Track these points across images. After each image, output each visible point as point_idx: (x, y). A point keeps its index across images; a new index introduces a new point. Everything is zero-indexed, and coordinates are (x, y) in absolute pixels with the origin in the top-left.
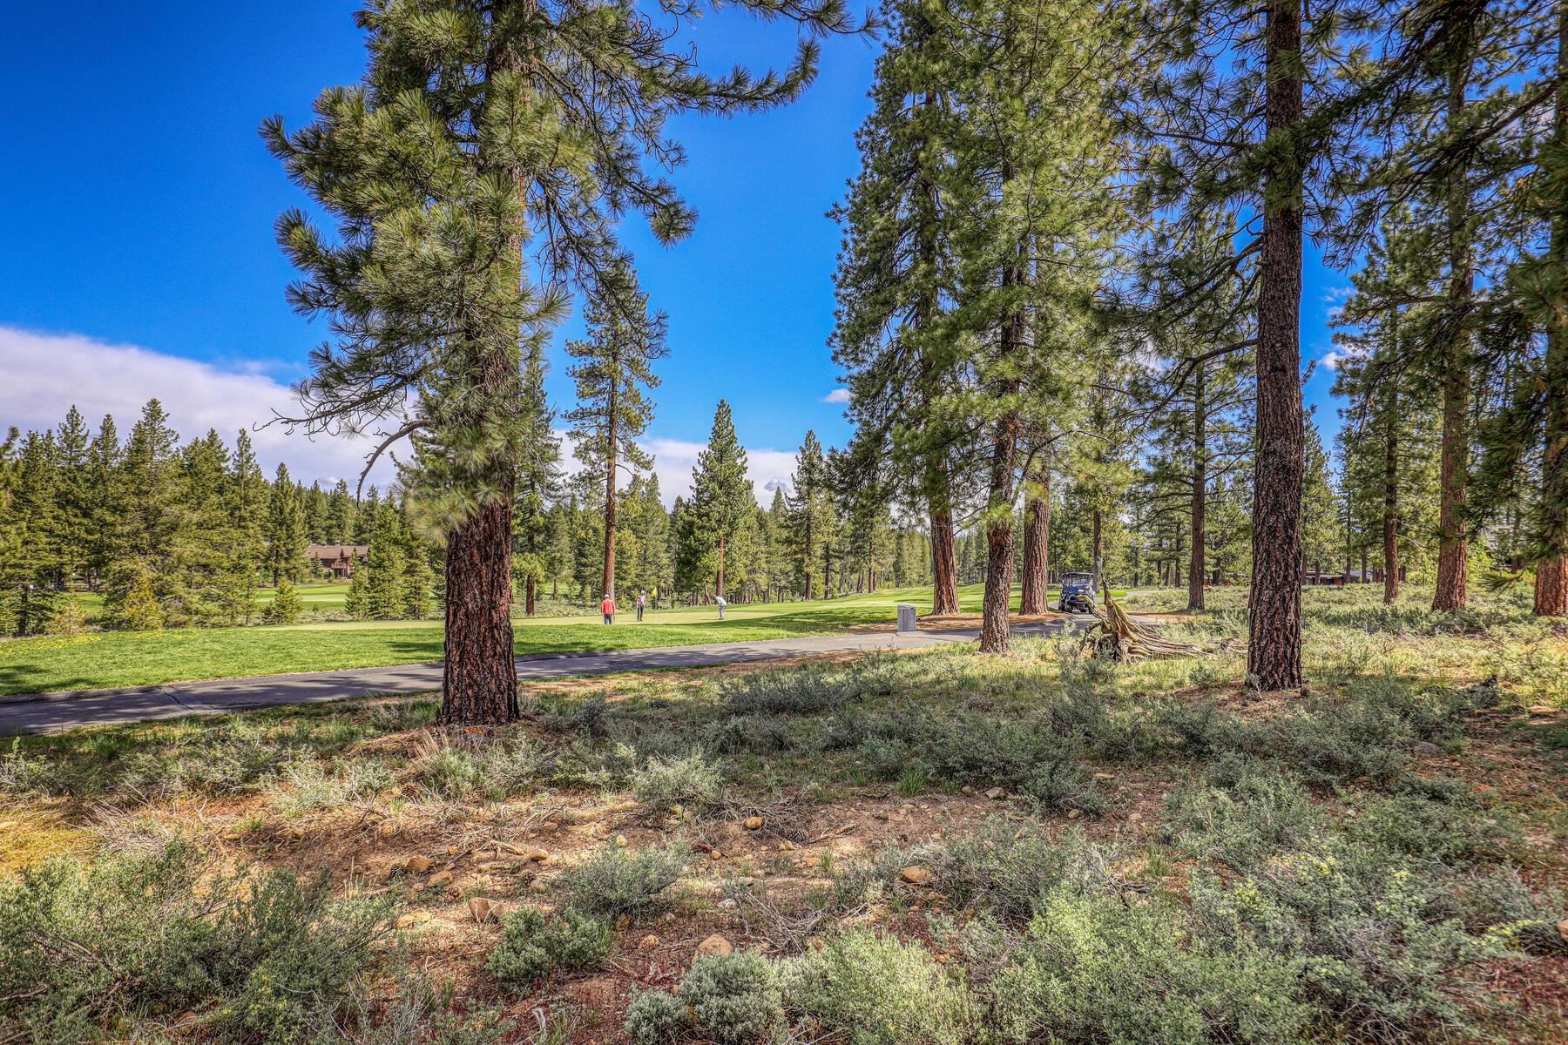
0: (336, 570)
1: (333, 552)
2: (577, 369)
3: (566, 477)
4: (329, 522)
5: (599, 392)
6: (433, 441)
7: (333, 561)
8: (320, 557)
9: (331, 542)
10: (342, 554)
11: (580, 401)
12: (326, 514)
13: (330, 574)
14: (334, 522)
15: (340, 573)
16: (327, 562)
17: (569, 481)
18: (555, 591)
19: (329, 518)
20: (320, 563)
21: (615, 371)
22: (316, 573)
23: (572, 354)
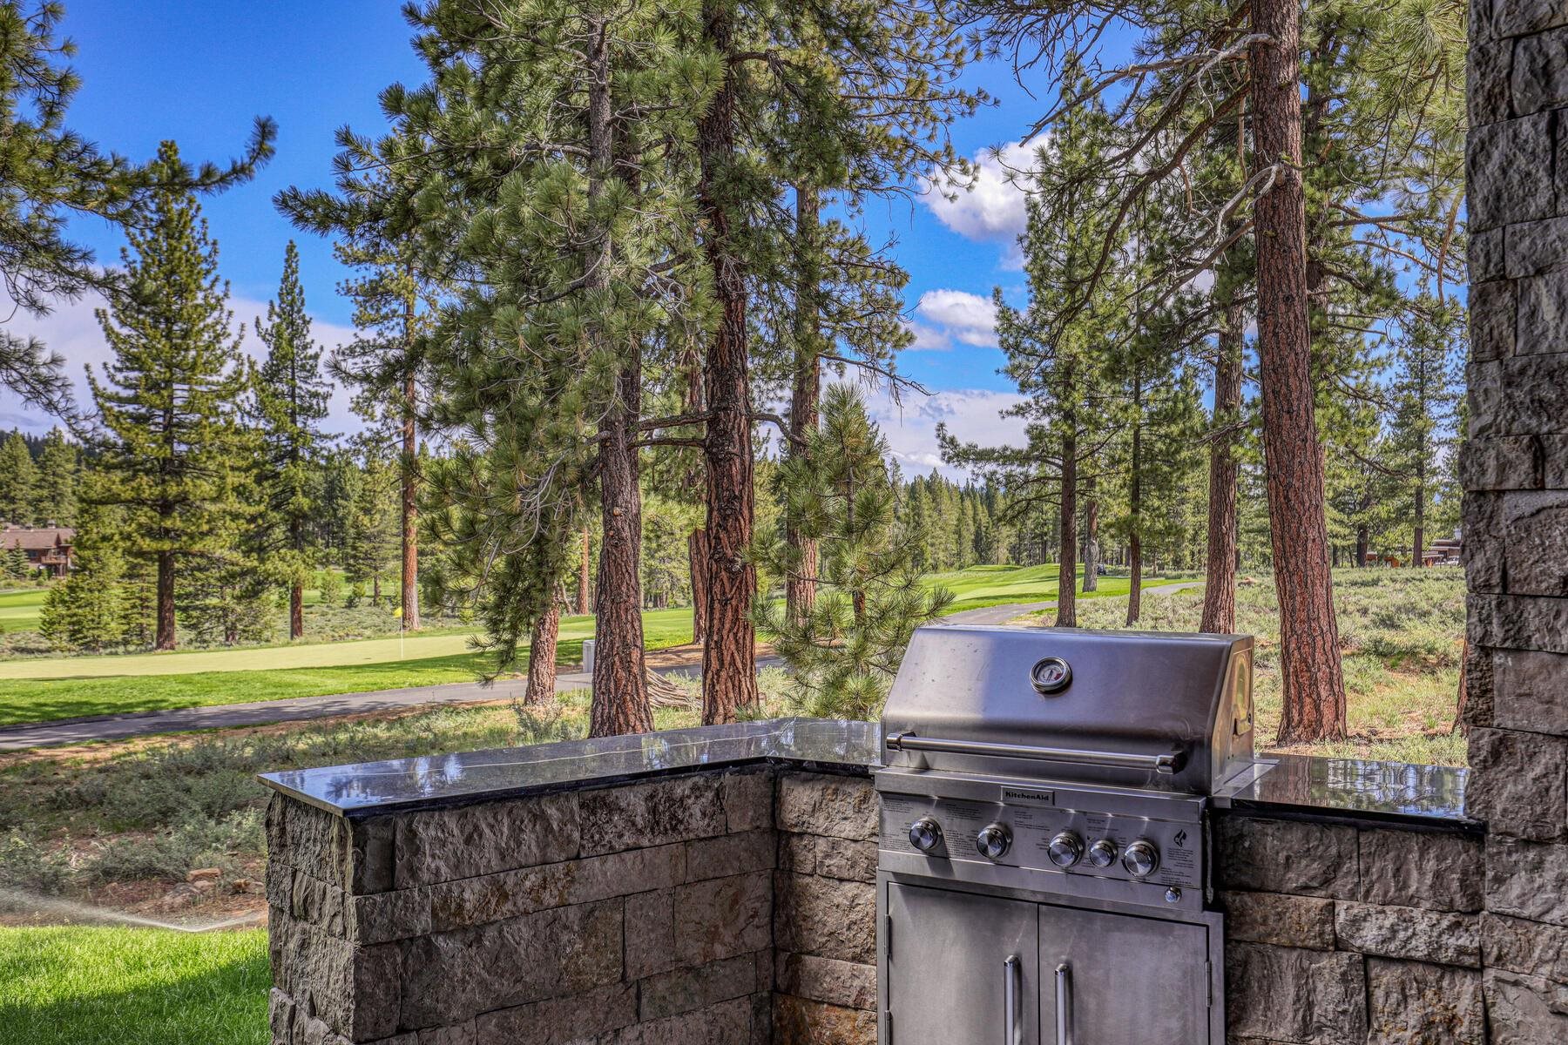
0: (49, 566)
1: (43, 538)
2: (352, 284)
3: (341, 441)
4: (37, 493)
5: (385, 317)
6: (128, 401)
7: (44, 552)
8: (24, 546)
9: (42, 522)
10: (58, 541)
11: (357, 330)
12: (32, 480)
13: (40, 573)
14: (45, 493)
15: (57, 570)
16: (35, 554)
17: (345, 446)
18: (377, 594)
19: (36, 487)
20: (24, 556)
21: (405, 287)
22: (18, 572)
23: (345, 262)
